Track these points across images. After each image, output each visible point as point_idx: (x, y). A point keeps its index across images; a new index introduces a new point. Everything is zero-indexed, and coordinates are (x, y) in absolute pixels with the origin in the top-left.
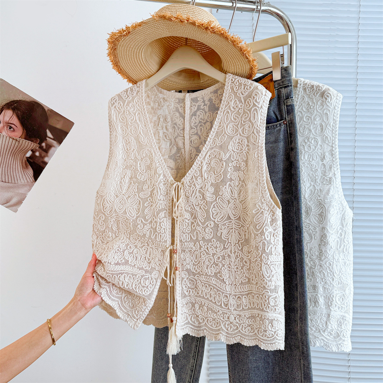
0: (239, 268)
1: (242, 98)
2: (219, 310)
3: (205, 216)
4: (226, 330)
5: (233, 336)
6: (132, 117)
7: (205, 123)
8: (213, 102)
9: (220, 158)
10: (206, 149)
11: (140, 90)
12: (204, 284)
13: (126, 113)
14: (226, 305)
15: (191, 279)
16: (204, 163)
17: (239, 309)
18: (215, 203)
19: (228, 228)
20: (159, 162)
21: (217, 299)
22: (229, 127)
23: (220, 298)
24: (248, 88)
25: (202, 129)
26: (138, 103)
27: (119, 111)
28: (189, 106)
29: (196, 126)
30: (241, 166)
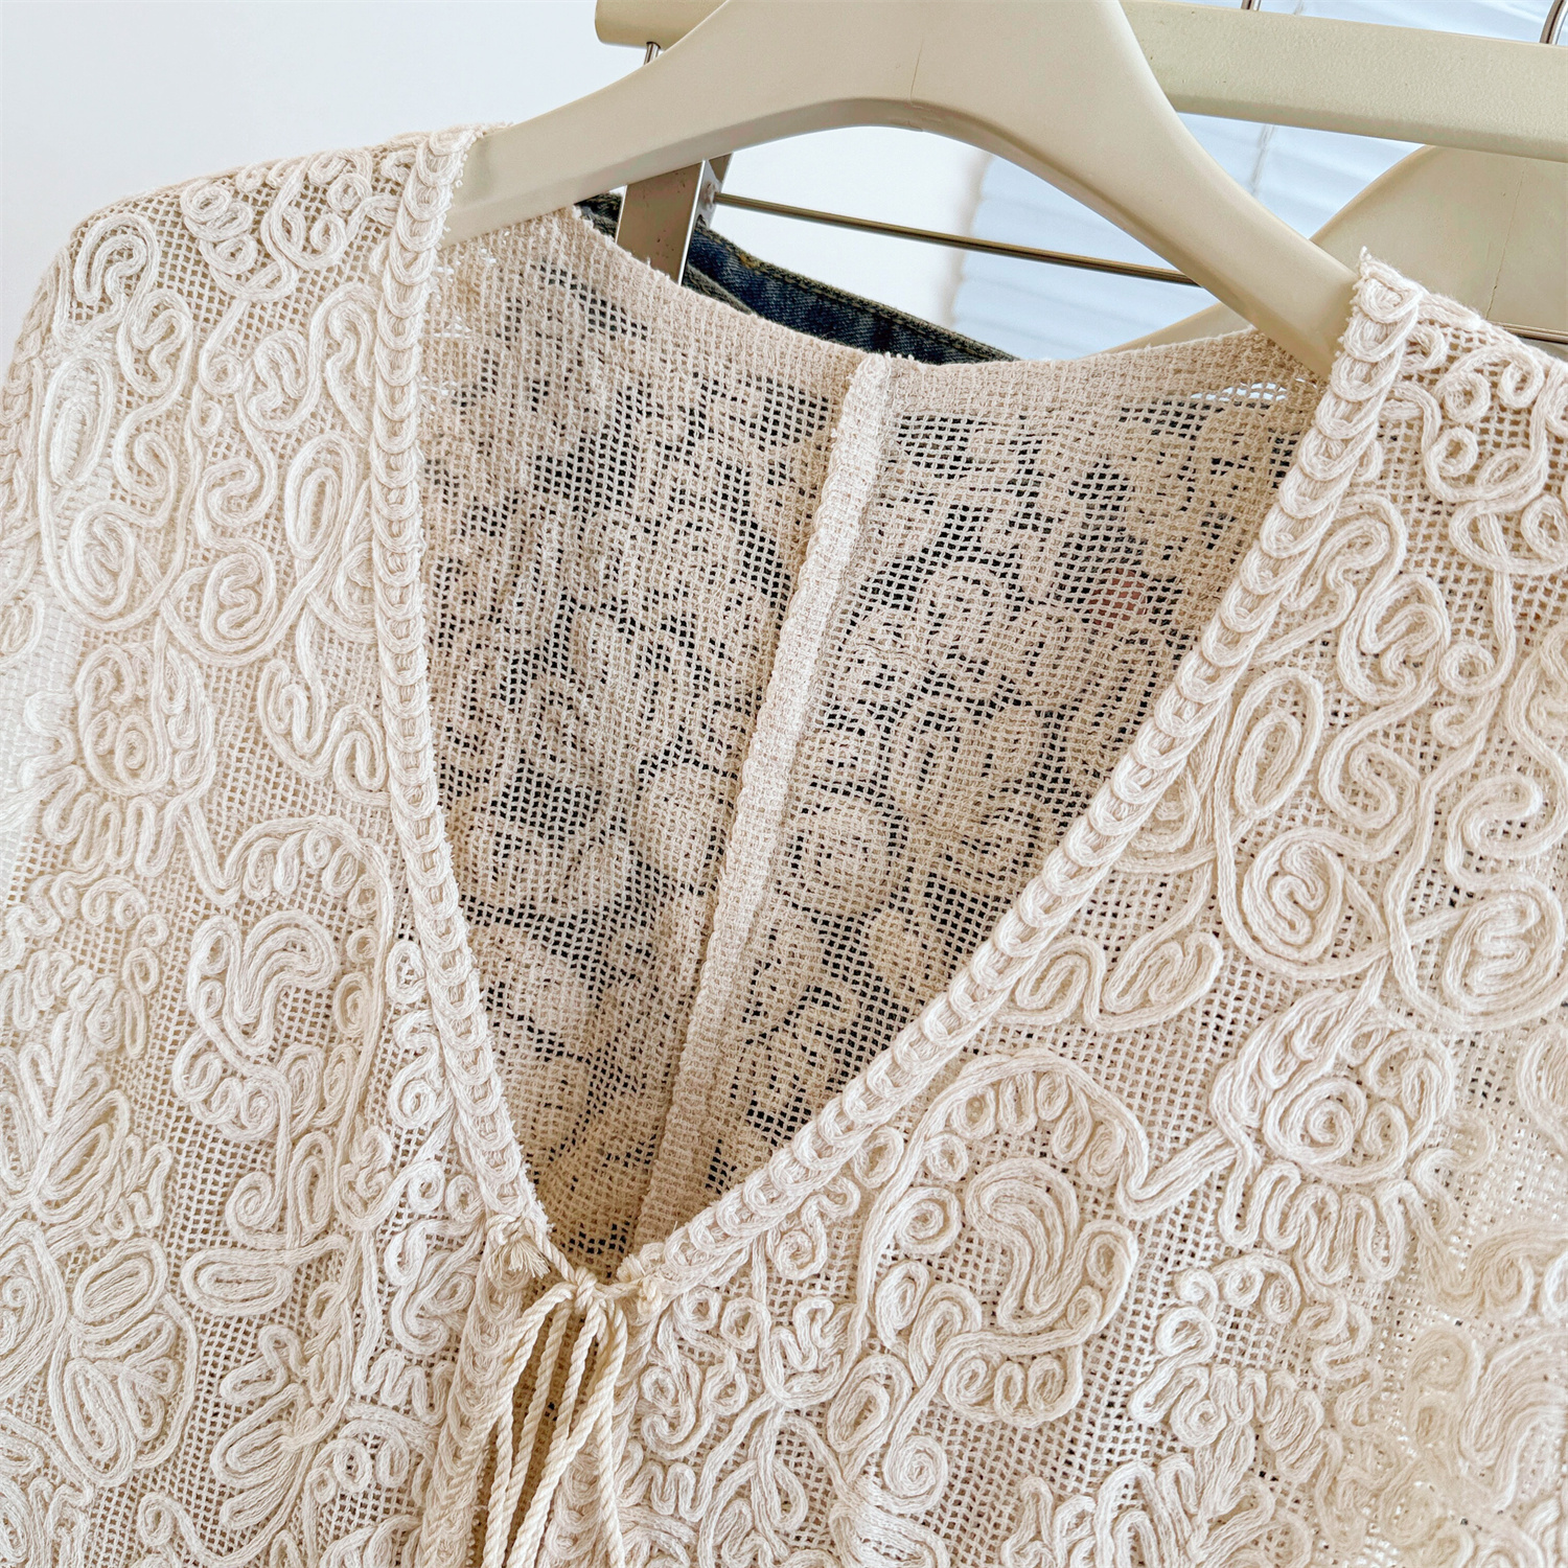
1: (1504, 587)
6: (251, 473)
8: (1129, 518)
9: (1090, 1179)
10: (955, 1024)
11: (401, 225)
13: (203, 421)
16: (902, 1167)
20: (427, 1000)
22: (1270, 869)
25: (943, 756)
26: (349, 345)
27: (141, 385)
28: (861, 491)
29: (887, 716)
30: (1322, 1334)
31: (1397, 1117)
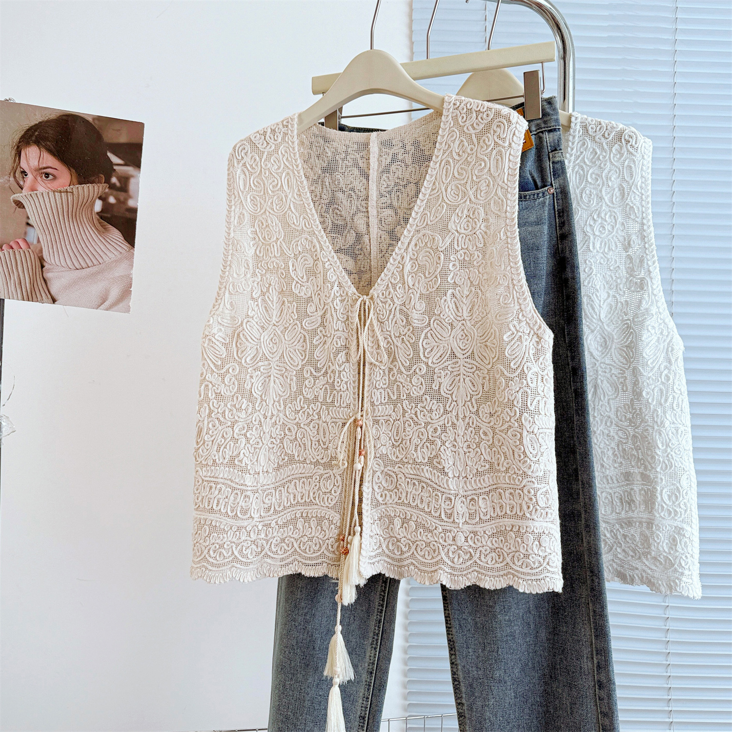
0: (471, 446)
1: (474, 136)
2: (437, 525)
3: (412, 355)
4: (450, 563)
5: (465, 573)
6: (276, 180)
7: (405, 186)
8: (421, 147)
9: (434, 248)
10: (409, 232)
11: (290, 132)
12: (410, 481)
13: (265, 174)
14: (449, 516)
15: (389, 472)
16: (407, 259)
17: (474, 522)
18: (427, 330)
19: (452, 375)
21: (432, 506)
22: (450, 190)
23: (439, 504)
24: (485, 116)
25: (400, 196)
26: (286, 155)
27: (252, 171)
28: (377, 156)
29: (390, 192)
30: (474, 259)
31: (476, 220)
